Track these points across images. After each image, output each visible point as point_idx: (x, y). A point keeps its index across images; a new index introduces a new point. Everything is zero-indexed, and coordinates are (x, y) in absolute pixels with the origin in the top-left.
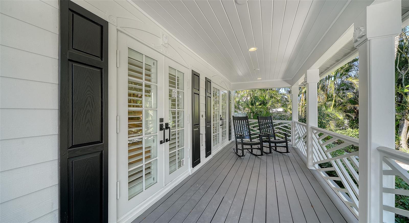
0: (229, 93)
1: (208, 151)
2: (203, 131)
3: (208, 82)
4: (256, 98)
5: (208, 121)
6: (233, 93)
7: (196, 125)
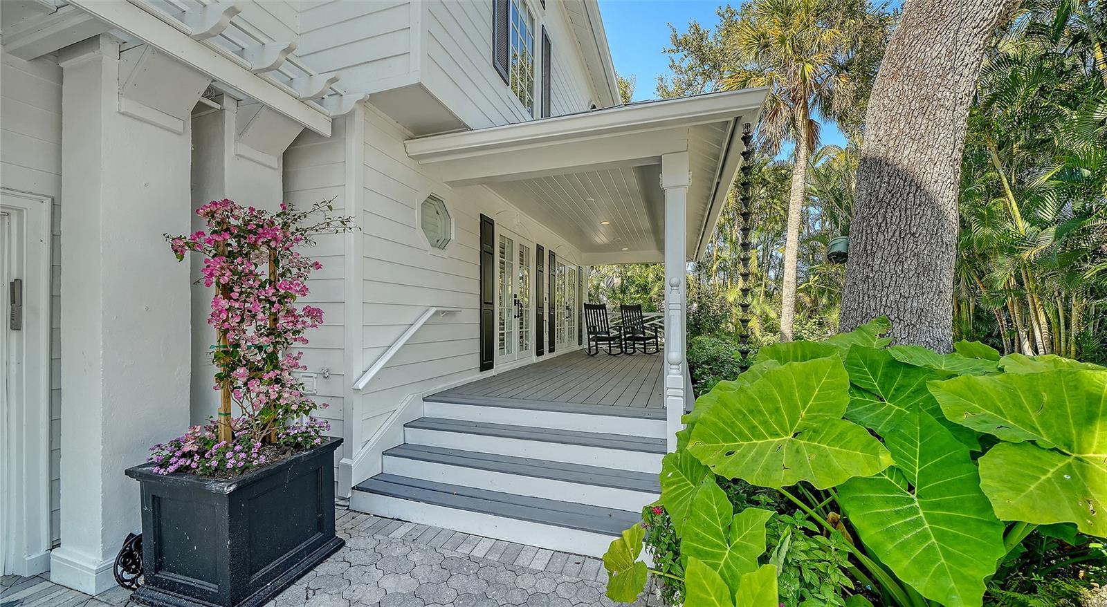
0: (580, 269)
1: (552, 350)
2: (546, 318)
3: (552, 255)
4: (631, 280)
5: (551, 308)
6: (586, 269)
7: (540, 308)
